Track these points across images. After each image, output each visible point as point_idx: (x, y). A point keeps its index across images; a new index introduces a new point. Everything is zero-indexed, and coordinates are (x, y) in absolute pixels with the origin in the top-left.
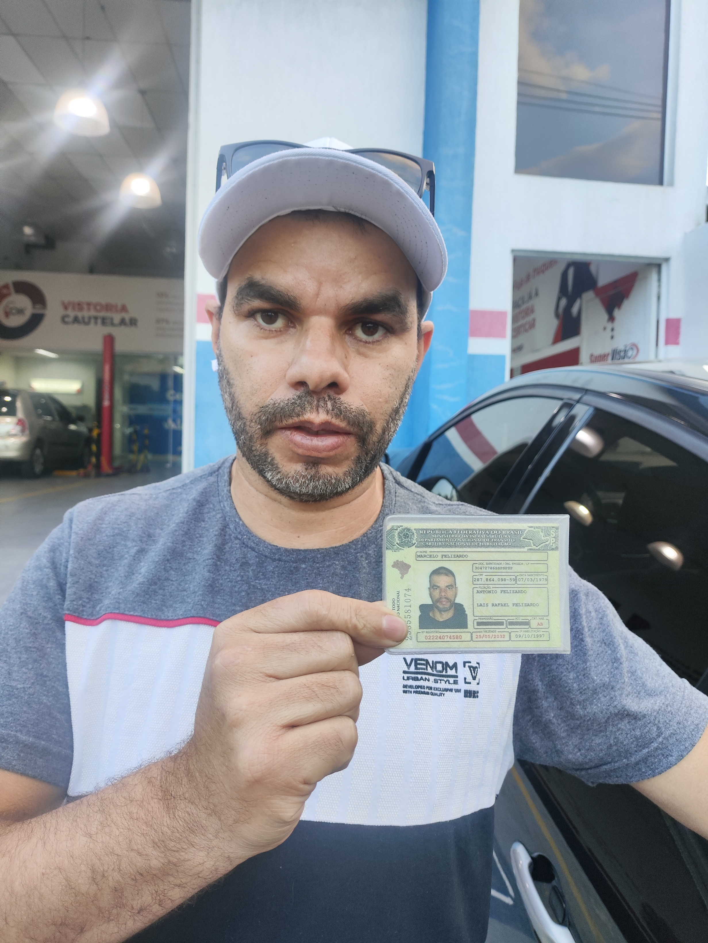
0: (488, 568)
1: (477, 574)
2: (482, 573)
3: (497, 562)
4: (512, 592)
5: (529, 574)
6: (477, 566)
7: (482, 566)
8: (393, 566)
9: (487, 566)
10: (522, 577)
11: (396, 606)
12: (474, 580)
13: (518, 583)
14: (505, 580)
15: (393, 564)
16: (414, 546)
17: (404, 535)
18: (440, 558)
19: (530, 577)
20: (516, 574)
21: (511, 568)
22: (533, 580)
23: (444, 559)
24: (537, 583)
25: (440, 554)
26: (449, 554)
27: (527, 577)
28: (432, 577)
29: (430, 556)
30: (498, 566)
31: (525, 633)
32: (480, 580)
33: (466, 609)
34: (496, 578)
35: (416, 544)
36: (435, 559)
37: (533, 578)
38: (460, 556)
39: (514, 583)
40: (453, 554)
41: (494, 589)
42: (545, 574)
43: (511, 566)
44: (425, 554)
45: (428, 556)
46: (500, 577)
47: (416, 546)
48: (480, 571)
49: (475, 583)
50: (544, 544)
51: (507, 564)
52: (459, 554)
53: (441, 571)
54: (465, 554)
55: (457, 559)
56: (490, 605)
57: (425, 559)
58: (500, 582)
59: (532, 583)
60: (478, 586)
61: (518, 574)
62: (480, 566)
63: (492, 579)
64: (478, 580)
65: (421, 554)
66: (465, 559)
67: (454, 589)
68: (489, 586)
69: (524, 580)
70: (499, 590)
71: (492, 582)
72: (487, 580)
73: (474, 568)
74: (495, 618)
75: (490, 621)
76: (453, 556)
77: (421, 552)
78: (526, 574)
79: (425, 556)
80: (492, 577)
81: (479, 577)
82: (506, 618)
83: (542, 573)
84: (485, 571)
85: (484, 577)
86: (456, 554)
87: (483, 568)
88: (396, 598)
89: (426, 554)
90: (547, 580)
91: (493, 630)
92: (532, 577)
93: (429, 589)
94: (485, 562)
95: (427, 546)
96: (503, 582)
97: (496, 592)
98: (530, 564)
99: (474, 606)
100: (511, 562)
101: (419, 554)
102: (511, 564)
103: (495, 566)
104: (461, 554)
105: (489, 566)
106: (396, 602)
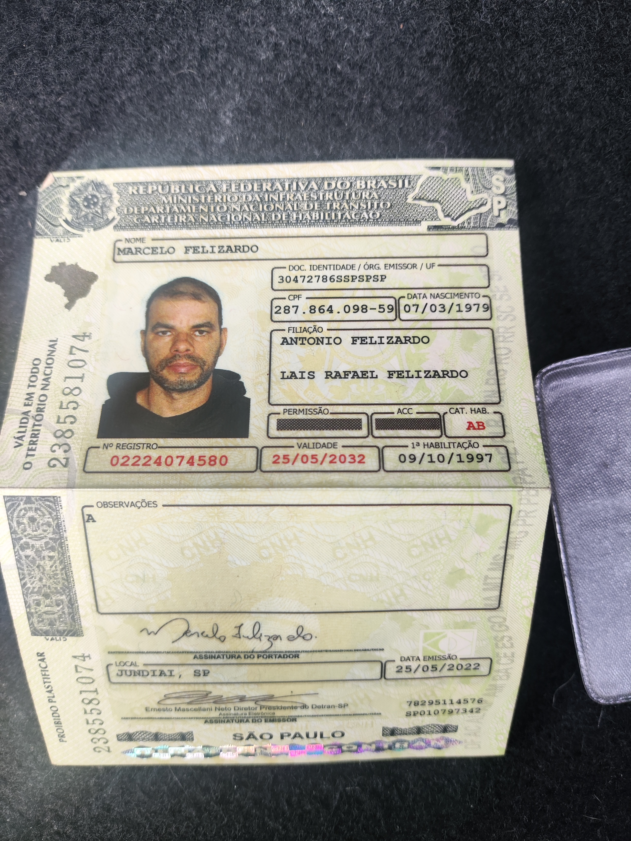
0: (315, 279)
1: (286, 294)
2: (297, 293)
3: (341, 262)
4: (385, 340)
5: (435, 292)
6: (285, 273)
7: (299, 273)
8: (48, 278)
9: (313, 273)
10: (414, 301)
11: (41, 376)
12: (275, 310)
13: (404, 315)
14: (365, 309)
15: (48, 271)
16: (111, 226)
17: (86, 199)
18: (180, 254)
19: (437, 302)
20: (397, 294)
21: (383, 278)
22: (447, 308)
23: (191, 256)
24: (459, 316)
25: (180, 246)
26: (207, 244)
27: (430, 301)
28: (154, 304)
29: (154, 250)
30: (343, 273)
31: (428, 451)
32: (292, 310)
33: (246, 386)
34: (338, 305)
35: (115, 222)
36: (168, 257)
37: (447, 303)
38: (238, 249)
39: (392, 315)
40: (217, 243)
41: (333, 334)
42: (482, 292)
43: (382, 272)
44: (138, 244)
45: (147, 251)
46: (351, 303)
47: (115, 227)
48: (293, 285)
49: (276, 317)
50: (474, 212)
51: (370, 267)
52: (233, 243)
53: (182, 288)
54: (250, 242)
55: (229, 255)
56: (320, 375)
57: (140, 257)
58: (352, 316)
59: (444, 316)
60: (285, 326)
61: (404, 293)
62: (293, 274)
63: (326, 308)
64: (287, 310)
65: (128, 245)
66: (250, 255)
67: (215, 334)
68: (318, 324)
69: (420, 309)
70: (347, 337)
71: (327, 316)
72: (312, 309)
73: (277, 279)
74: (332, 409)
75: (320, 416)
76: (216, 250)
77: (128, 240)
78: (428, 293)
79: (138, 250)
80: (327, 303)
81: (290, 304)
82: (370, 410)
83: (475, 291)
84: (306, 285)
85: (304, 304)
86: (225, 243)
87: (300, 280)
88: (43, 357)
89: (142, 246)
90: (488, 308)
91: (326, 441)
92: (444, 301)
93: (144, 333)
94: (307, 264)
95: (144, 226)
96: (360, 315)
97: (338, 341)
98: (436, 268)
99: (273, 378)
100: (382, 263)
101: (121, 245)
102: (382, 266)
103: (337, 273)
104: (240, 243)
105: (317, 273)
106: (42, 367)
